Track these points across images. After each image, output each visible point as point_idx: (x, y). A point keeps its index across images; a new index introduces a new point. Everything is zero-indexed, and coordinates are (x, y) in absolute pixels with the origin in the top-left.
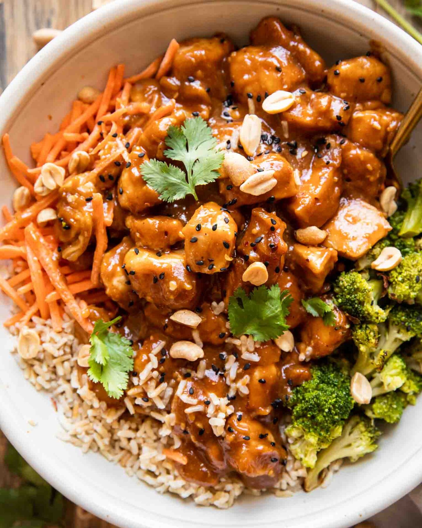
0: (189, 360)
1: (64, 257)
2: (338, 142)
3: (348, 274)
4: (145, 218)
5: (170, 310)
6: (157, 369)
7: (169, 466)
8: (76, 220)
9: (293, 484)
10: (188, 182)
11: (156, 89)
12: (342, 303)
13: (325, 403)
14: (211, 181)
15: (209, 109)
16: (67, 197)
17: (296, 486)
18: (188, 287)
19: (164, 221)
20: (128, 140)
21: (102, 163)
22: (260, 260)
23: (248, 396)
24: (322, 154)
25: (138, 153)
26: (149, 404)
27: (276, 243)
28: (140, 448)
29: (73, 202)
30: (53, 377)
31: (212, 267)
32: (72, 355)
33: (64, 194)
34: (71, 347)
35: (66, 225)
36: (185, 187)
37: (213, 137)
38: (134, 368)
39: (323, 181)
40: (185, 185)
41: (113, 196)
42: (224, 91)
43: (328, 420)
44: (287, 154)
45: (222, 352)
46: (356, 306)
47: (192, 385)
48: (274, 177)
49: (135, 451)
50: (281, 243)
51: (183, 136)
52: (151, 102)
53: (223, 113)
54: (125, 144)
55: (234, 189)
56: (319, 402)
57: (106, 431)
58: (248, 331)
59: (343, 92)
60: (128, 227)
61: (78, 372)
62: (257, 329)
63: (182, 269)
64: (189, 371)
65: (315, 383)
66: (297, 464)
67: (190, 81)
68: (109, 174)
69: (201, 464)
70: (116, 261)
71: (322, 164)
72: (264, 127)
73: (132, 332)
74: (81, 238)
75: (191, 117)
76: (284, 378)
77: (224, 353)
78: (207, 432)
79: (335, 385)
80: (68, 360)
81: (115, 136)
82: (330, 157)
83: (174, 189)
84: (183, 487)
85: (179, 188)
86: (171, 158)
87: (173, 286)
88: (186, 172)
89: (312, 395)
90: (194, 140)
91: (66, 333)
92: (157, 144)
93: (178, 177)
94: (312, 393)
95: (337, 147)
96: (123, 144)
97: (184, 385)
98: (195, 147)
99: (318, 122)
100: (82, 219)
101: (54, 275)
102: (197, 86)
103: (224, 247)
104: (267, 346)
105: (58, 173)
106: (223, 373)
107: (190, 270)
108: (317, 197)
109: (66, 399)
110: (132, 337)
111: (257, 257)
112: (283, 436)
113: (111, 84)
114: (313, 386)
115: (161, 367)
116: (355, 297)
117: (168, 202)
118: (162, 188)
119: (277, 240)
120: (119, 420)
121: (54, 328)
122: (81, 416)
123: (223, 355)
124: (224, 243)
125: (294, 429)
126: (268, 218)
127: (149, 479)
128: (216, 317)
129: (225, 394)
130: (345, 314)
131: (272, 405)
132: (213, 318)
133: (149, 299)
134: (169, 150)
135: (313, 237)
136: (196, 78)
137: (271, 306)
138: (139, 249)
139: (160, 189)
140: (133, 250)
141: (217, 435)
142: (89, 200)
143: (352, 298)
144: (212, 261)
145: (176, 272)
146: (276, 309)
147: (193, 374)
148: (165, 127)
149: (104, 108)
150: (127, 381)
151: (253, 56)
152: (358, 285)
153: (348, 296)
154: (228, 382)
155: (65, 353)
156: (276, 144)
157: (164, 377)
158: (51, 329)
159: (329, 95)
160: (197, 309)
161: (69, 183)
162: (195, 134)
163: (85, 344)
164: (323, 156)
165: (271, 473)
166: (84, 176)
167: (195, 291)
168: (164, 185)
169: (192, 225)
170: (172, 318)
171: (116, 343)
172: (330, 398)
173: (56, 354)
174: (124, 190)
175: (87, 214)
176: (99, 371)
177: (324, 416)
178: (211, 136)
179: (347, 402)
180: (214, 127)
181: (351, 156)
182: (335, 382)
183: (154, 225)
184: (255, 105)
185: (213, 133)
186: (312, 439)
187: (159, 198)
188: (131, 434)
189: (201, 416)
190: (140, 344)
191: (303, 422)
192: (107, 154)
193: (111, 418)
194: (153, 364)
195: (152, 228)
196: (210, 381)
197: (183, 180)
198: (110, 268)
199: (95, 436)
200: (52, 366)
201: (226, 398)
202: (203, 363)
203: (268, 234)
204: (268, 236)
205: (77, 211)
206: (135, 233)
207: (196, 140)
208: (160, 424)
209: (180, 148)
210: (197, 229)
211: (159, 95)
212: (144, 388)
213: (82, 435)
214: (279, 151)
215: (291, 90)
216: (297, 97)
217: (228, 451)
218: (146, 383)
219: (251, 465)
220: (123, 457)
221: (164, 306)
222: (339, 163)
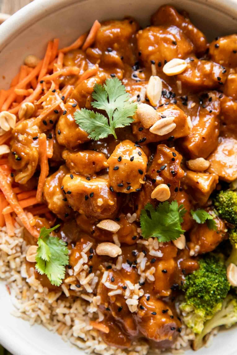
0: (111, 256)
1: (16, 180)
2: (218, 96)
3: (226, 192)
4: (78, 151)
5: (97, 220)
6: (87, 264)
7: (95, 334)
8: (26, 154)
9: (185, 344)
10: (110, 126)
11: (83, 57)
12: (222, 213)
13: (210, 286)
14: (128, 125)
15: (123, 72)
16: (19, 136)
17: (187, 347)
18: (111, 203)
19: (92, 154)
20: (63, 94)
21: (45, 111)
22: (164, 183)
23: (154, 283)
24: (206, 105)
25: (72, 104)
26: (81, 289)
27: (175, 170)
28: (72, 321)
29: (23, 140)
30: (7, 269)
31: (130, 188)
32: (22, 253)
33: (16, 134)
34: (21, 247)
35: (18, 157)
36: (108, 129)
37: (127, 92)
38: (69, 263)
39: (207, 125)
40: (107, 128)
41: (53, 135)
42: (133, 59)
43: (213, 299)
44: (181, 105)
45: (134, 250)
46: (233, 215)
47: (113, 275)
48: (174, 122)
49: (69, 323)
50: (179, 170)
51: (105, 92)
52: (79, 66)
53: (132, 75)
54: (61, 97)
55: (144, 130)
56: (206, 286)
57: (47, 309)
58: (154, 235)
59: (222, 60)
60: (64, 159)
61: (27, 266)
62: (161, 233)
63: (107, 189)
64: (110, 264)
65: (203, 272)
66: (188, 331)
67: (109, 51)
68: (50, 119)
69: (119, 332)
70: (55, 184)
71: (207, 112)
72: (164, 86)
73: (67, 235)
74: (29, 167)
75: (110, 78)
76: (180, 268)
77: (136, 251)
78: (124, 309)
79: (217, 274)
80: (19, 257)
81: (54, 91)
82: (213, 107)
83: (99, 130)
84: (105, 349)
85: (103, 130)
86: (97, 108)
87: (100, 202)
88: (108, 118)
89: (200, 281)
90: (113, 94)
91: (17, 237)
92: (86, 97)
93: (102, 121)
94: (200, 279)
95: (217, 100)
96: (60, 97)
97: (107, 275)
98: (113, 100)
99: (203, 82)
100: (31, 153)
101: (9, 194)
102: (114, 55)
103: (139, 173)
104: (168, 245)
105: (11, 118)
106: (135, 266)
107: (112, 190)
108: (204, 136)
109: (17, 285)
110: (67, 240)
111: (161, 181)
112: (178, 311)
113: (49, 53)
114: (201, 274)
115: (90, 262)
116: (232, 209)
117: (95, 140)
118: (90, 129)
119: (176, 168)
120: (57, 300)
121: (8, 233)
122: (29, 299)
123: (135, 253)
124: (139, 171)
125: (187, 306)
126: (170, 152)
127: (79, 343)
128: (130, 225)
129: (137, 281)
130: (224, 222)
131: (171, 289)
132: (128, 225)
133: (81, 211)
134: (94, 101)
135: (201, 166)
136: (113, 49)
137: (171, 216)
138: (73, 175)
139: (89, 131)
140: (68, 176)
141: (132, 312)
142: (35, 139)
143: (230, 210)
144: (130, 183)
145: (102, 192)
146: (176, 218)
147: (113, 266)
148: (92, 85)
149: (44, 71)
150: (65, 272)
151: (155, 33)
152: (234, 200)
153: (227, 209)
154: (139, 272)
155: (17, 252)
156: (173, 97)
157: (92, 269)
158: (6, 234)
159: (211, 62)
160: (116, 219)
161: (20, 126)
162: (114, 90)
163: (31, 245)
164: (207, 106)
165: (171, 338)
166: (31, 121)
167: (116, 205)
168: (92, 128)
169: (114, 157)
170: (98, 225)
171: (55, 244)
172: (214, 283)
173: (10, 252)
174: (61, 131)
175: (34, 149)
176: (43, 265)
177: (210, 297)
178: (125, 92)
179: (226, 285)
180: (127, 85)
181: (227, 107)
182: (217, 271)
183: (84, 157)
184: (157, 69)
185: (126, 90)
186: (201, 313)
187: (88, 137)
188: (66, 311)
189: (120, 297)
190: (73, 245)
191: (194, 301)
192: (49, 105)
193: (51, 300)
194: (84, 260)
195: (83, 160)
196: (126, 272)
197: (106, 124)
198: (51, 189)
199: (39, 312)
200: (6, 261)
201: (138, 284)
202: (120, 259)
203: (170, 163)
204: (170, 165)
205: (26, 147)
206: (70, 163)
207: (114, 94)
208: (88, 303)
209: (103, 100)
210: (119, 160)
211: (86, 61)
212: (77, 277)
213: (30, 312)
214: (175, 103)
215: (183, 58)
216: (188, 63)
217: (139, 323)
218: (79, 274)
219: (157, 333)
220: (60, 327)
221: (93, 217)
222: (219, 111)
